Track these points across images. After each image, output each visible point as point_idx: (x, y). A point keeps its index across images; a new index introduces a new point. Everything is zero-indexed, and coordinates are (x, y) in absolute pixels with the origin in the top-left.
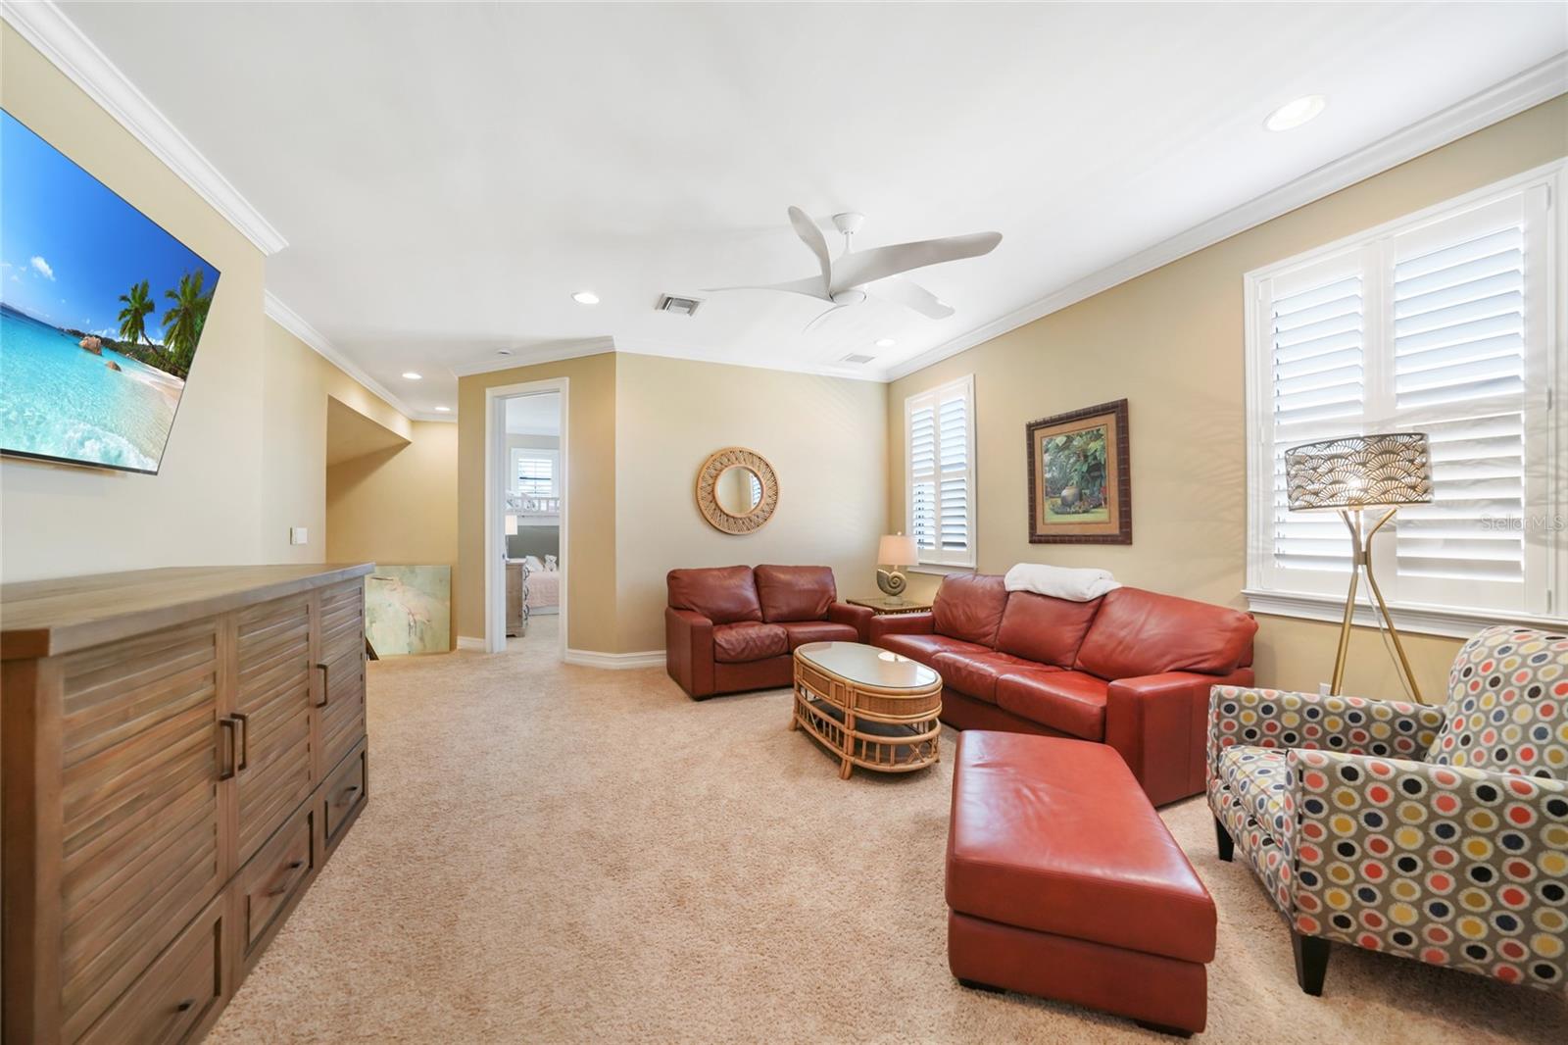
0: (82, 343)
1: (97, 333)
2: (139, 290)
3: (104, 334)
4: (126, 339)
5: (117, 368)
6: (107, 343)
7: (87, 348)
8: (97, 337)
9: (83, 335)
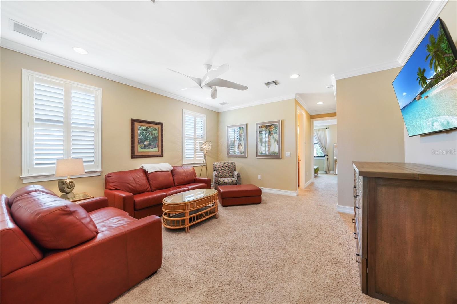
0: (417, 99)
1: (418, 94)
2: (419, 72)
3: (419, 93)
4: (424, 87)
5: (427, 96)
6: (422, 93)
7: (418, 100)
8: (418, 95)
9: (416, 98)
